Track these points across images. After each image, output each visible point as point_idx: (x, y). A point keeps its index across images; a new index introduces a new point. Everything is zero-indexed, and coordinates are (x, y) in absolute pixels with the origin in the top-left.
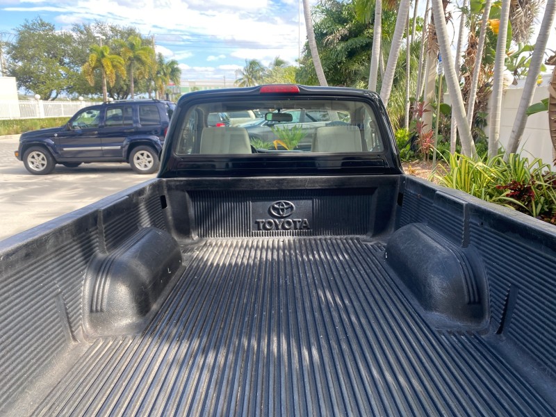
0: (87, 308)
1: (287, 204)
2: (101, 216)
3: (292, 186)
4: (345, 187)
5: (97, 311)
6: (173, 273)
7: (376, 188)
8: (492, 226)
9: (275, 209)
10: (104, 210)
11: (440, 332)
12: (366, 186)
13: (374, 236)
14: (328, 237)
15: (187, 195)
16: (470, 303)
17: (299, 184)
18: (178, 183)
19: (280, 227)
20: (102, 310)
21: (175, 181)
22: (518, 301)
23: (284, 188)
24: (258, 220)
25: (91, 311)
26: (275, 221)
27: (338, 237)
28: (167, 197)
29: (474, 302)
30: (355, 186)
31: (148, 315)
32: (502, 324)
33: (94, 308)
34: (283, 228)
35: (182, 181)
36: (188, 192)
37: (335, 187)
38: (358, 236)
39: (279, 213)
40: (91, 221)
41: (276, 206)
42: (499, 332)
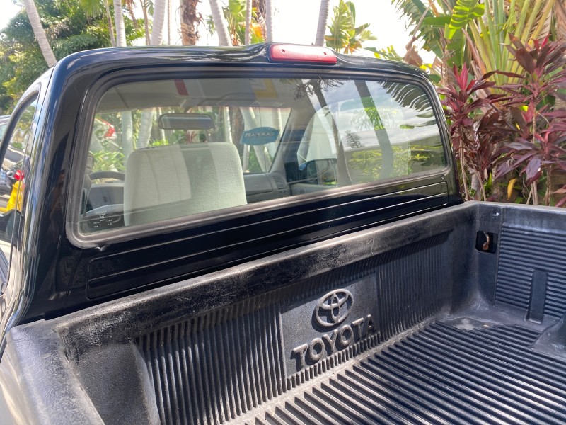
1: (341, 295)
3: (351, 258)
4: (420, 238)
9: (323, 312)
13: (453, 310)
15: (135, 349)
17: (361, 249)
18: (106, 324)
19: (334, 347)
21: (96, 319)
23: (340, 264)
24: (295, 349)
26: (324, 339)
34: (340, 346)
35: (117, 314)
36: (138, 339)
37: (408, 242)
39: (330, 320)
41: (326, 306)
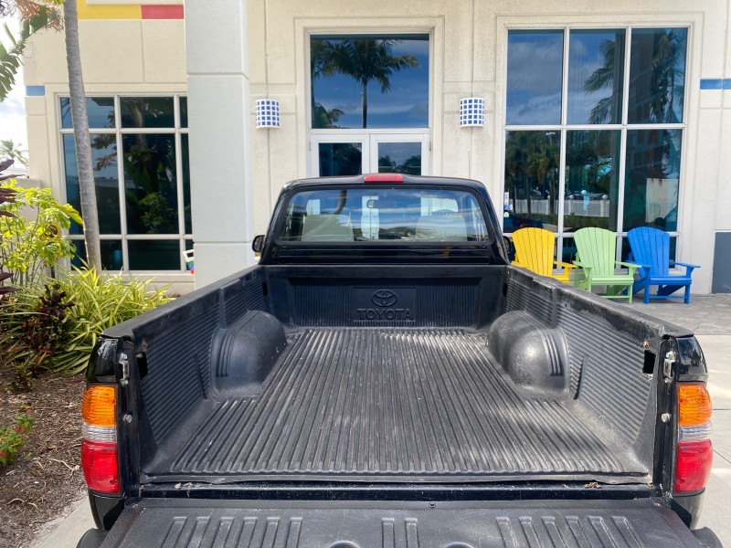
0: (213, 373)
1: (389, 293)
2: (222, 294)
3: (394, 275)
4: (449, 277)
5: (222, 375)
6: (280, 353)
7: (481, 279)
8: (573, 307)
9: (377, 298)
10: (225, 289)
11: (525, 398)
12: (471, 276)
13: (479, 327)
14: (433, 328)
15: (288, 282)
16: (552, 374)
17: (401, 272)
18: (280, 270)
20: (226, 375)
21: (277, 268)
22: (588, 368)
23: (386, 276)
24: (359, 310)
25: (217, 375)
26: (377, 311)
27: (443, 328)
28: (268, 284)
29: (557, 374)
30: (459, 276)
31: (264, 383)
32: (578, 390)
33: (220, 373)
35: (283, 268)
36: (289, 279)
37: (438, 276)
38: (462, 328)
39: (381, 303)
40: (215, 297)
41: (378, 295)
42: (576, 397)
